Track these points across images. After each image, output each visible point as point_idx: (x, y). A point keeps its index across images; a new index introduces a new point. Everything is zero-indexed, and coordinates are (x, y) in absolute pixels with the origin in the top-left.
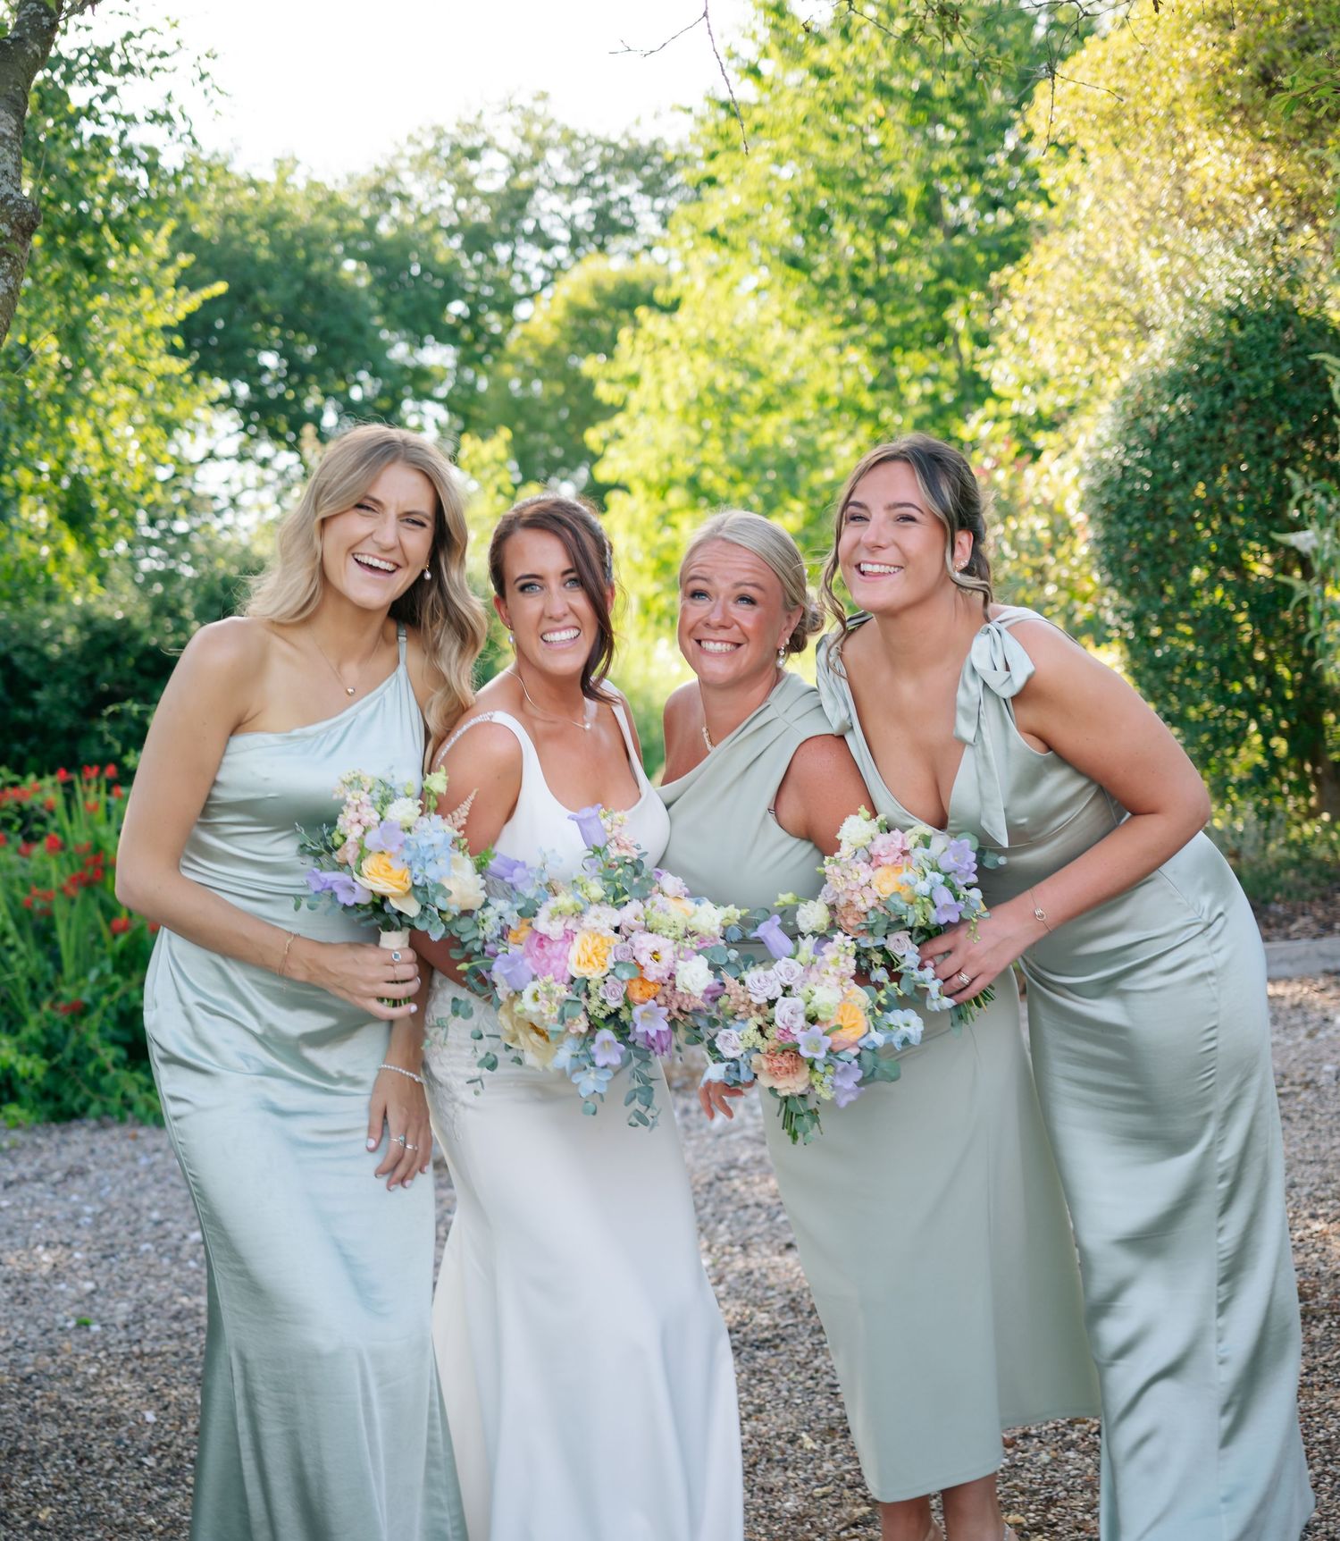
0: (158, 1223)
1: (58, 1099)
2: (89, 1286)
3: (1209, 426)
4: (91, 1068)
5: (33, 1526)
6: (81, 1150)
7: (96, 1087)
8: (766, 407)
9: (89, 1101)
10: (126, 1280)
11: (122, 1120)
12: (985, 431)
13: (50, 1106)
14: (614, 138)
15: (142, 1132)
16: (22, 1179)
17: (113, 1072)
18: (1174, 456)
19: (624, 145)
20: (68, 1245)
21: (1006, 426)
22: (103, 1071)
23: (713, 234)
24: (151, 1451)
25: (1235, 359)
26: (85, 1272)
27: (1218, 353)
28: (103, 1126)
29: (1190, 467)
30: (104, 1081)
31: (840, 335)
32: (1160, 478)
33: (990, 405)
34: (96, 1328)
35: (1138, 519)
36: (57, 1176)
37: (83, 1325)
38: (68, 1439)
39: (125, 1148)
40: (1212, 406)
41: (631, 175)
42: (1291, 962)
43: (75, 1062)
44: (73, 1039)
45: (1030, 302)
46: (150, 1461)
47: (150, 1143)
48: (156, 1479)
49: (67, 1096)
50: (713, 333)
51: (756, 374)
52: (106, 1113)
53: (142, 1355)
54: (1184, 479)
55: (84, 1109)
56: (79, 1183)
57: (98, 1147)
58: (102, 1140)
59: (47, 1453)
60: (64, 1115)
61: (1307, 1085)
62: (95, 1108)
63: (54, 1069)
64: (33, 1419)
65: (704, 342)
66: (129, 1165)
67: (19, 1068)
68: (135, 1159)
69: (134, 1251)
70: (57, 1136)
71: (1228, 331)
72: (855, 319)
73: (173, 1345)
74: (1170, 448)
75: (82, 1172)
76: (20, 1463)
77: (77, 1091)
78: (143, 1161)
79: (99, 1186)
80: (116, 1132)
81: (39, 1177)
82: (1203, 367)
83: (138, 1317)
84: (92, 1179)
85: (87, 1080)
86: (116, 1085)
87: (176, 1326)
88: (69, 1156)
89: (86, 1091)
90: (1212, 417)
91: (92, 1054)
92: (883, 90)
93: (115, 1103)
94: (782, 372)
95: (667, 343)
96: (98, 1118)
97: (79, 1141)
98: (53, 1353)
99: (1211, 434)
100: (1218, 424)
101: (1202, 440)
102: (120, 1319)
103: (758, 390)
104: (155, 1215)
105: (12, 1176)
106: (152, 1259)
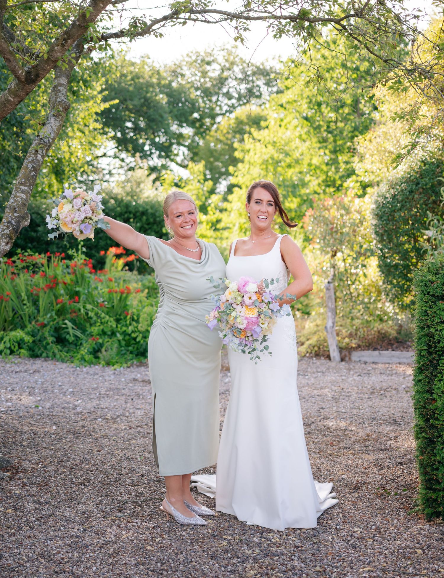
0: (60, 386)
1: (33, 351)
2: (39, 398)
3: (410, 194)
4: (44, 343)
5: (22, 445)
6: (39, 366)
7: (45, 348)
8: (289, 166)
9: (43, 352)
10: (50, 398)
11: (52, 359)
12: (352, 185)
13: (31, 353)
14: (258, 64)
15: (57, 363)
16: (21, 371)
17: (51, 344)
18: (398, 202)
19: (261, 67)
20: (34, 388)
21: (359, 184)
22: (48, 344)
23: (282, 106)
24: (54, 434)
25: (421, 175)
26: (38, 395)
27: (417, 173)
28: (46, 361)
29: (403, 206)
30: (48, 347)
31: (319, 145)
32: (393, 209)
33: (354, 177)
34: (40, 408)
35: (385, 220)
36: (31, 371)
37: (37, 407)
38: (32, 430)
39: (52, 367)
40: (412, 188)
41: (262, 78)
42: (407, 359)
43: (40, 341)
44: (40, 333)
45: (366, 148)
46: (53, 436)
47: (60, 366)
48: (55, 440)
49: (36, 350)
50: (275, 139)
51: (287, 154)
52: (48, 357)
53: (53, 415)
54: (400, 209)
55: (41, 355)
56: (37, 374)
57: (44, 366)
58: (45, 364)
59: (25, 432)
60: (34, 356)
61: (395, 389)
62: (44, 355)
63: (34, 342)
64: (22, 425)
65: (271, 142)
66: (53, 371)
67: (25, 339)
68: (55, 370)
69: (53, 392)
70: (32, 361)
71: (420, 166)
72: (325, 140)
73: (62, 414)
74: (398, 199)
75: (39, 372)
76: (18, 433)
77: (40, 349)
78: (57, 371)
79: (44, 375)
80: (50, 362)
81: (26, 371)
82: (411, 176)
83: (52, 407)
84: (41, 374)
85: (43, 346)
86: (51, 348)
87: (63, 410)
88: (35, 367)
89: (42, 349)
90: (411, 192)
91: (45, 338)
92: (344, 66)
93: (50, 354)
94: (296, 155)
95: (259, 141)
96: (45, 358)
97: (38, 363)
98: (28, 412)
99: (410, 197)
100: (413, 194)
101: (408, 198)
102: (47, 407)
103: (288, 160)
104: (60, 384)
105: (18, 370)
106: (58, 394)
